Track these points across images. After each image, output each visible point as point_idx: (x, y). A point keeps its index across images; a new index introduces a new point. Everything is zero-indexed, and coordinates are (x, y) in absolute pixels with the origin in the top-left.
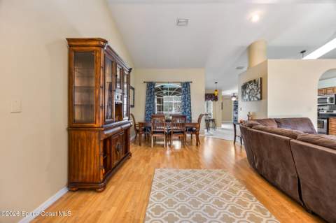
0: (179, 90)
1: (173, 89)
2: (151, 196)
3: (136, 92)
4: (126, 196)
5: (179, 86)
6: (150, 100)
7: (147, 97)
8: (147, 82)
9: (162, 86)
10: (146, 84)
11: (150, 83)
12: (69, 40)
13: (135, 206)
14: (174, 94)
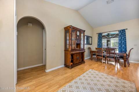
0: (117, 35)
1: (113, 35)
2: (82, 75)
3: (92, 38)
4: (75, 72)
5: (117, 32)
6: (100, 41)
7: (98, 40)
8: (98, 33)
9: (108, 34)
10: (98, 34)
11: (100, 33)
12: (64, 28)
13: (75, 75)
14: (114, 37)
